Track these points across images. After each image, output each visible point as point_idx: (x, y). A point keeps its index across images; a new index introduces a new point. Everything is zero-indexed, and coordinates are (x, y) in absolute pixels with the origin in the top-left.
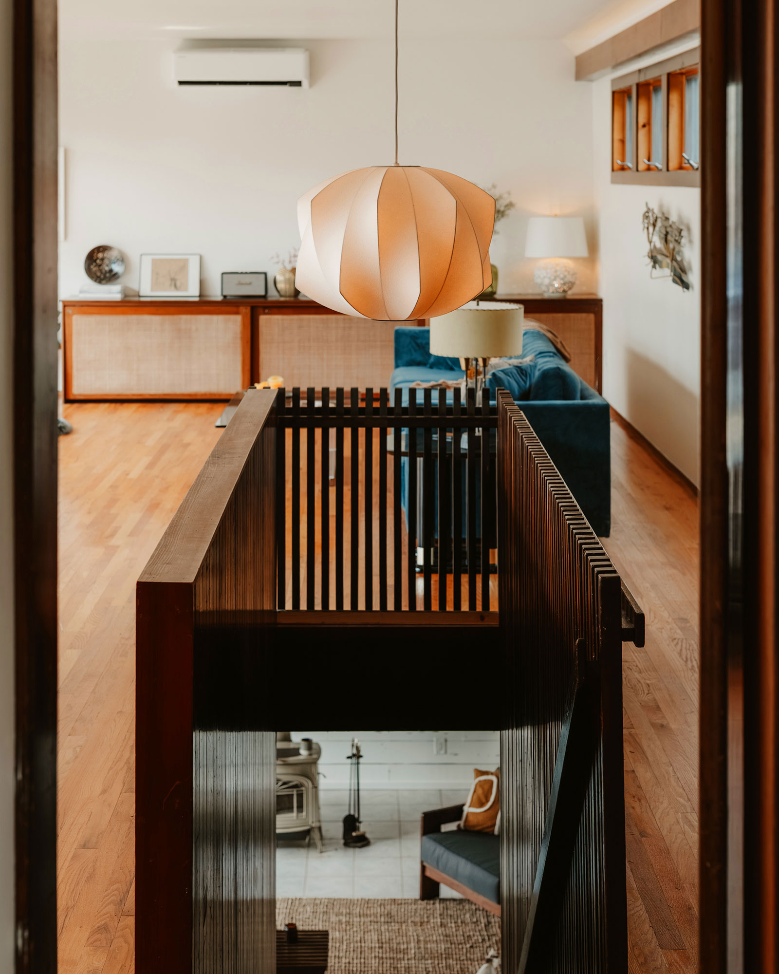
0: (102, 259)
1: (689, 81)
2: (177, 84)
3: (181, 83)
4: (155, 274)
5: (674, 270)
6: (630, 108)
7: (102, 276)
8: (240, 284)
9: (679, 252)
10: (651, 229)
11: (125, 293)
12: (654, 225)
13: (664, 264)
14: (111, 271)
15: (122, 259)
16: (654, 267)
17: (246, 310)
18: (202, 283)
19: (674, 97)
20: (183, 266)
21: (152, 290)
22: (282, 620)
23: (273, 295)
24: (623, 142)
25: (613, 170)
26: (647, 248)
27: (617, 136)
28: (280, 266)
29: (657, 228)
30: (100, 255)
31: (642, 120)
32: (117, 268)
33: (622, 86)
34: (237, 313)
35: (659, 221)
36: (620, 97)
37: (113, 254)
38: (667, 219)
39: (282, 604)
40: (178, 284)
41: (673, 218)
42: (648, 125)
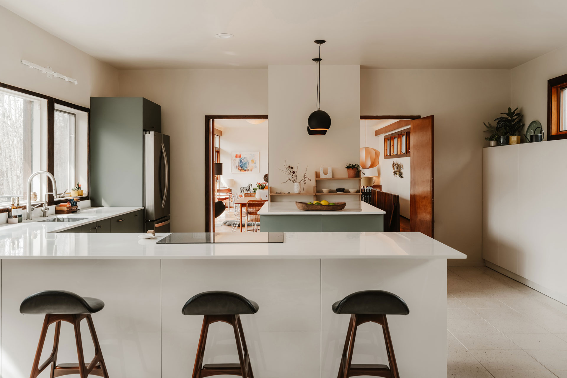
1: (402, 136)
5: (399, 174)
6: (389, 142)
7: (266, 181)
9: (401, 171)
10: (394, 167)
12: (395, 166)
13: (397, 174)
16: (395, 175)
19: (399, 140)
24: (387, 150)
25: (384, 156)
26: (393, 171)
27: (385, 149)
29: (396, 167)
30: (267, 176)
31: (392, 144)
33: (387, 137)
35: (396, 165)
36: (386, 139)
38: (398, 164)
41: (399, 164)
42: (393, 145)
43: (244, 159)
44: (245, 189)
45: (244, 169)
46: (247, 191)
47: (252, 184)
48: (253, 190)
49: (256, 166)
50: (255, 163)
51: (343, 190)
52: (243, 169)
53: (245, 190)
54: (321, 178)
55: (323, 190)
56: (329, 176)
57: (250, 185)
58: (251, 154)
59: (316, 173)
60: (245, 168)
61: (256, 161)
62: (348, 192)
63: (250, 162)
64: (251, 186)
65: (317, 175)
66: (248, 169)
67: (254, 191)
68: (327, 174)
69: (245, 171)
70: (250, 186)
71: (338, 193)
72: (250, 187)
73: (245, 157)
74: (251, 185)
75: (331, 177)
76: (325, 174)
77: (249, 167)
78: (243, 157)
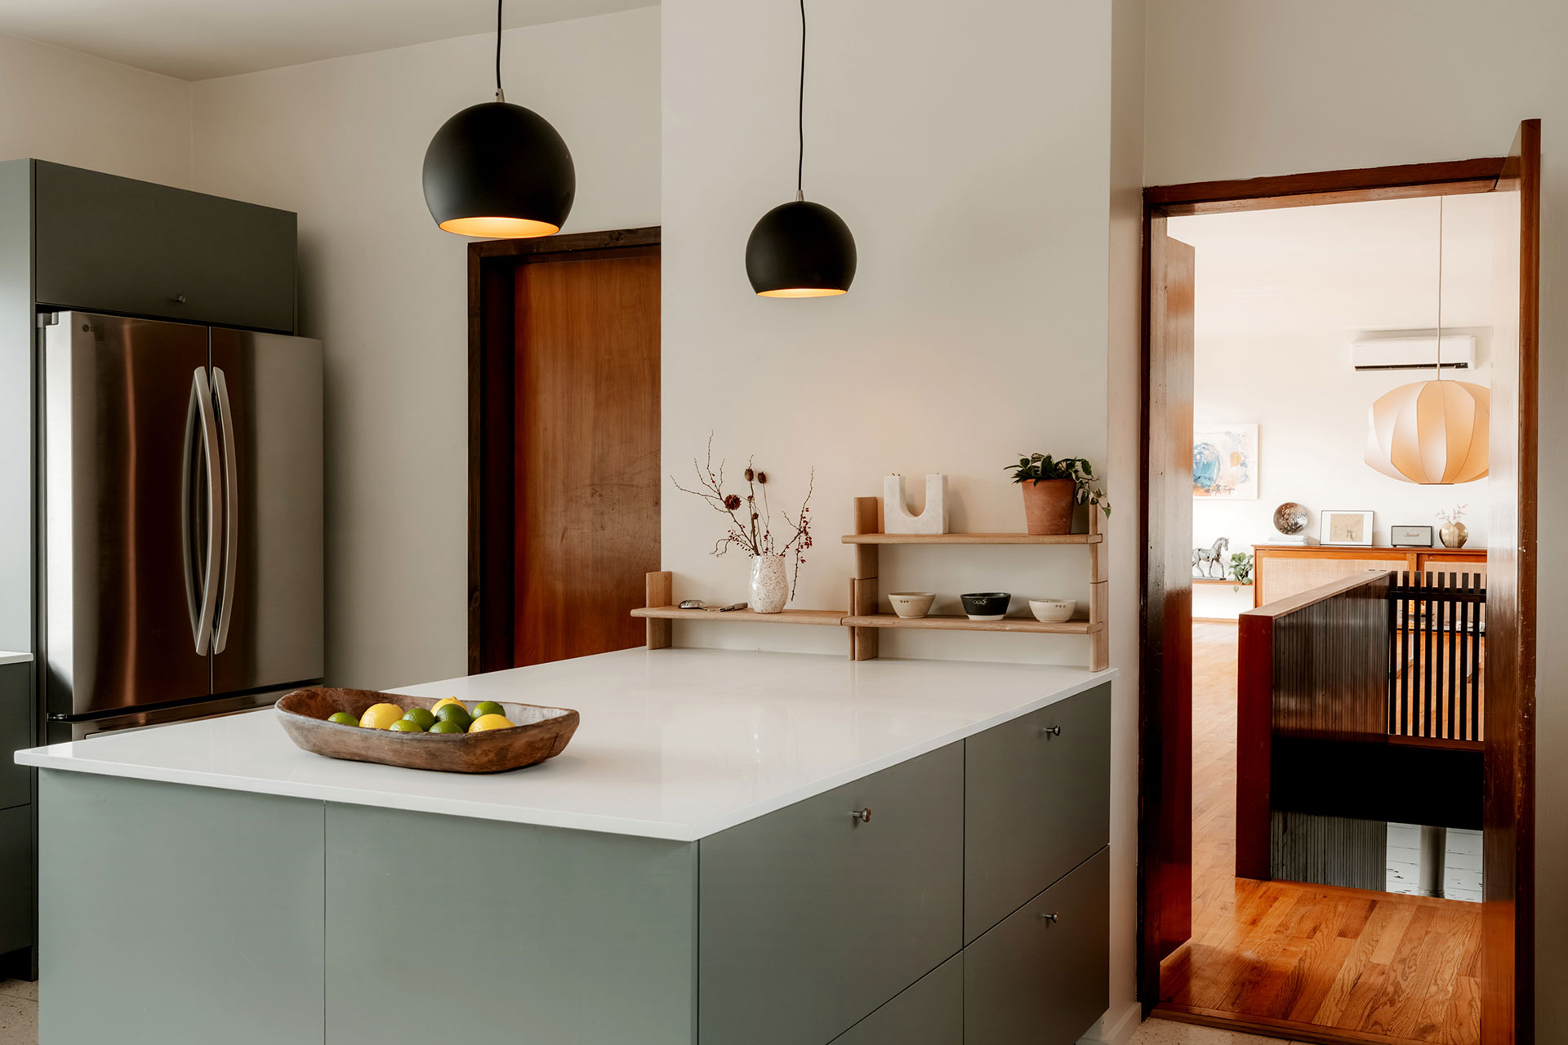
0: (1289, 515)
2: (1354, 369)
3: (1357, 368)
4: (1334, 526)
7: (1289, 528)
8: (1408, 535)
11: (1308, 539)
14: (1296, 524)
15: (1307, 514)
17: (1413, 557)
18: (1374, 535)
20: (1359, 521)
21: (1331, 541)
22: (1392, 741)
23: (1438, 545)
28: (1446, 521)
30: (1287, 511)
32: (1301, 521)
34: (1405, 559)
37: (1299, 510)
39: (1393, 729)
40: (1354, 535)
43: (1206, 452)
44: (1203, 555)
45: (1203, 486)
46: (1209, 563)
47: (1226, 540)
48: (1233, 559)
49: (1247, 476)
50: (1243, 464)
51: (995, 605)
52: (1199, 485)
53: (1204, 560)
54: (886, 533)
55: (891, 597)
56: (931, 521)
57: (1219, 542)
58: (1228, 433)
59: (861, 502)
60: (1206, 482)
61: (1246, 457)
62: (1026, 616)
63: (1226, 459)
64: (1227, 544)
65: (869, 516)
66: (1218, 486)
67: (1234, 563)
68: (916, 515)
69: (1208, 491)
70: (1220, 548)
71: (972, 617)
72: (1223, 549)
73: (1205, 441)
74: (1223, 542)
75: (938, 527)
76: (913, 510)
77: (1221, 477)
78: (1199, 443)
